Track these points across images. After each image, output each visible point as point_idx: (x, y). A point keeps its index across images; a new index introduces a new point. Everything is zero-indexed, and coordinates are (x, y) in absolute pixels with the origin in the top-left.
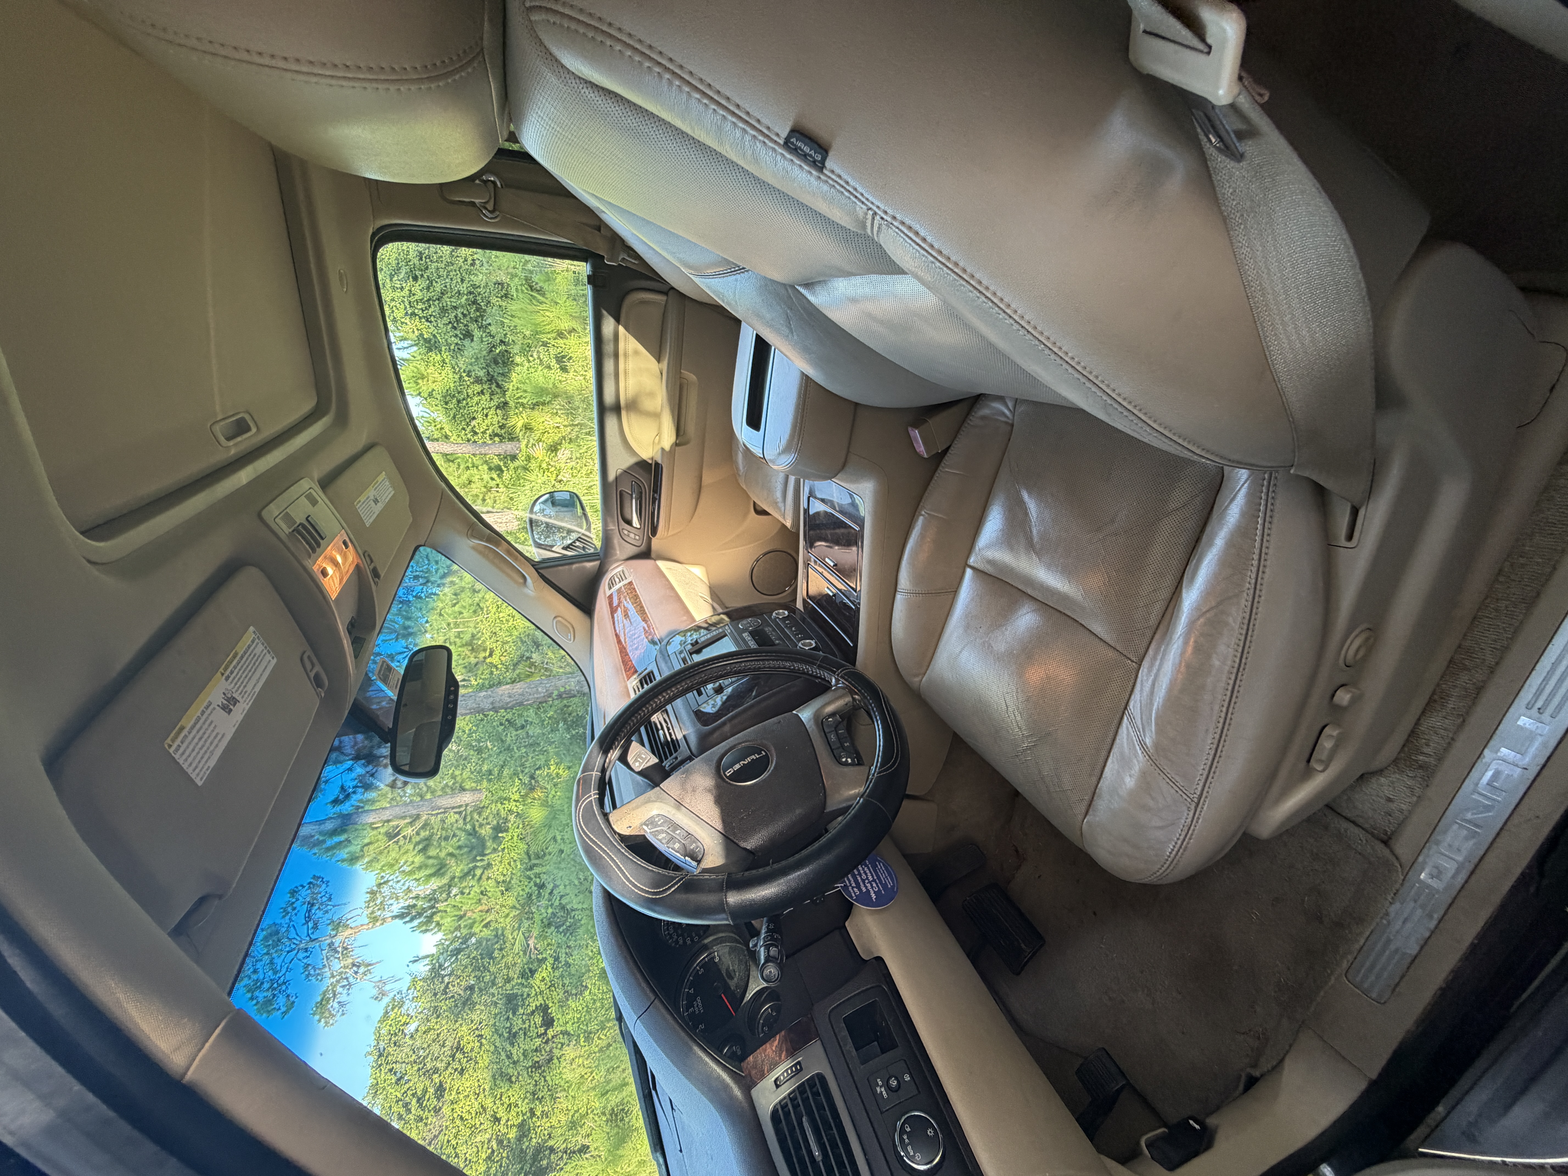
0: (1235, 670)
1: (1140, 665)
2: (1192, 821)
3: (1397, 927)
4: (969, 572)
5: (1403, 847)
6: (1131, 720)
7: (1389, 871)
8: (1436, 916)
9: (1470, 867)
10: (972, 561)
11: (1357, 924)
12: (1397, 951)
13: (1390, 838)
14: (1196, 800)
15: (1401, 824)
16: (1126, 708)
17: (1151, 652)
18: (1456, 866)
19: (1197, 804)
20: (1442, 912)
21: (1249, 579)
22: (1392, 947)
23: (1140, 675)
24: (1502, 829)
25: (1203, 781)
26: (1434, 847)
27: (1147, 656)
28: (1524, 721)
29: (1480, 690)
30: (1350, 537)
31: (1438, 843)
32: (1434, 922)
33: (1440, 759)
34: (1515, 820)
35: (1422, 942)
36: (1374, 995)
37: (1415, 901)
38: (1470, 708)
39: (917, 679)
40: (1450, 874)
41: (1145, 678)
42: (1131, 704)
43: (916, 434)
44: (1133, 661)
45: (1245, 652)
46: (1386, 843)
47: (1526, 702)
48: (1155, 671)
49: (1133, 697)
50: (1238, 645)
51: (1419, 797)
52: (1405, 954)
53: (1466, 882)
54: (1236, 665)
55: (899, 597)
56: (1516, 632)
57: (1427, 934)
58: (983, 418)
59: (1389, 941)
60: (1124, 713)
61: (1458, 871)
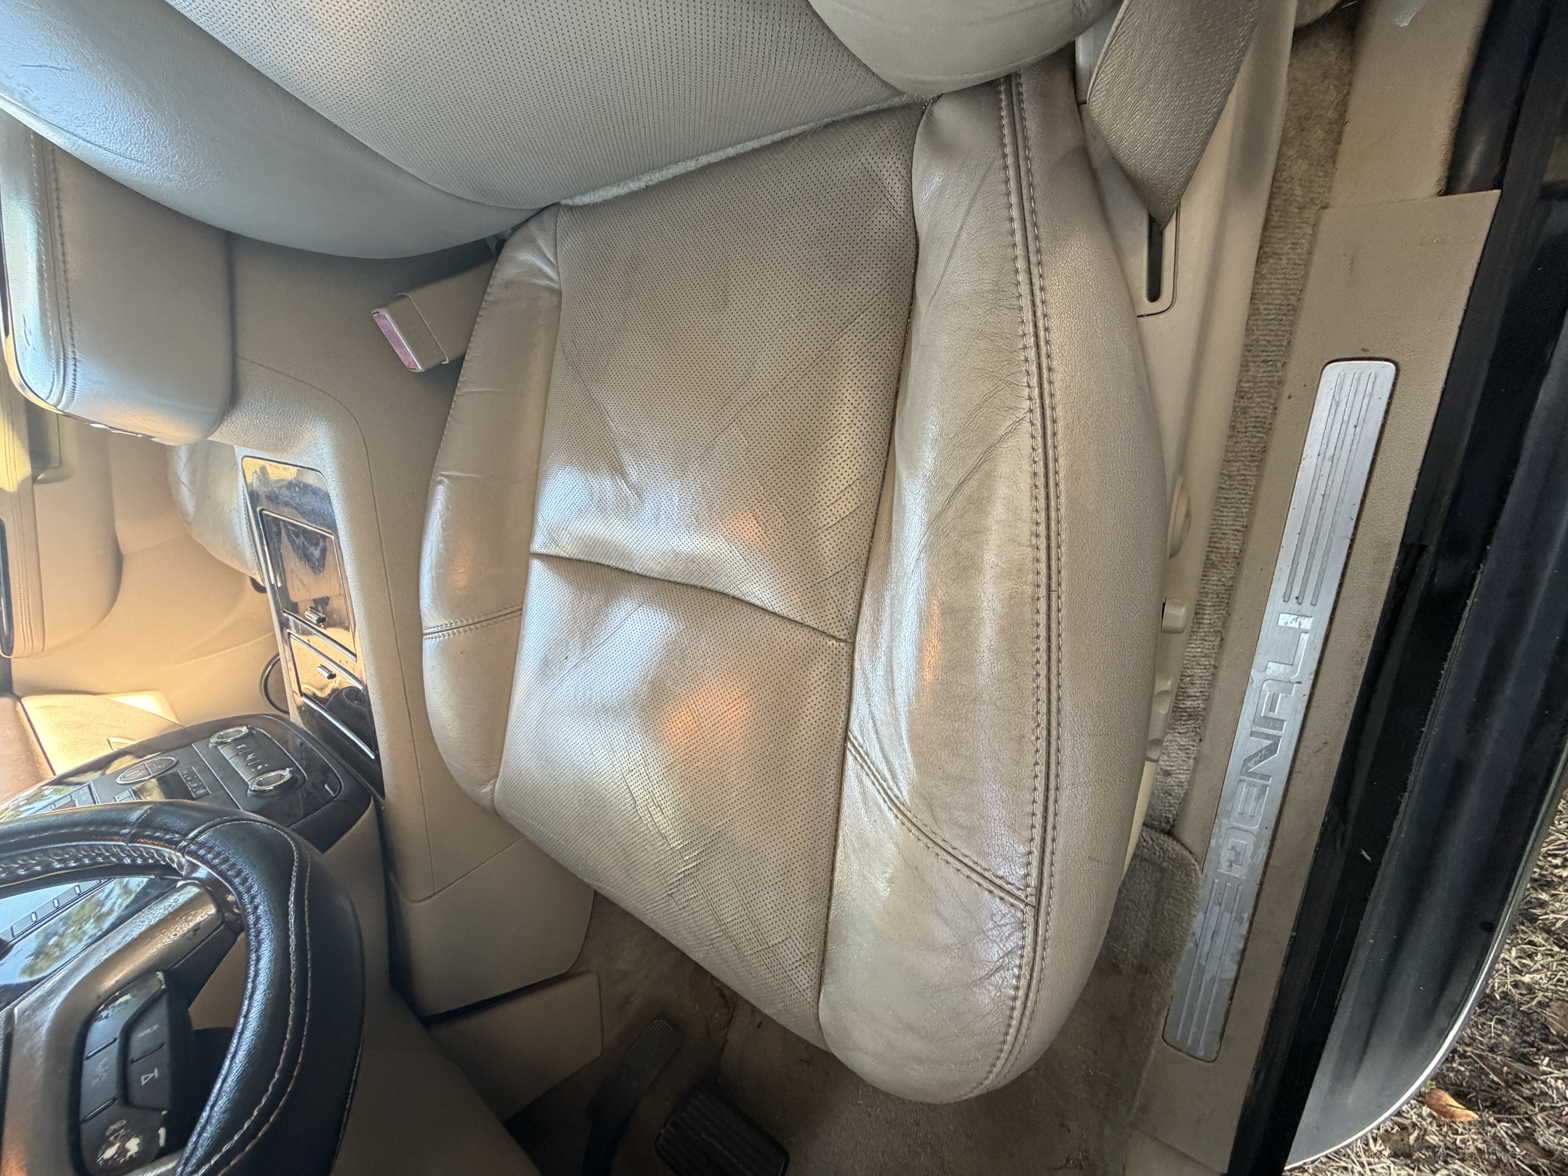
0: (1043, 592)
1: (853, 644)
2: (1035, 951)
3: (1206, 948)
4: (537, 568)
5: (1190, 834)
6: (863, 759)
7: (1188, 875)
8: (1246, 916)
9: (1268, 834)
10: (537, 546)
11: (1165, 960)
12: (1213, 979)
13: (1173, 826)
14: (1032, 900)
15: (1184, 801)
16: (846, 738)
17: (866, 610)
18: (1252, 839)
19: (1037, 910)
20: (1251, 910)
21: (1026, 391)
22: (1207, 977)
23: (857, 665)
24: (1291, 773)
25: (1036, 854)
26: (1224, 821)
27: (862, 620)
28: (1285, 619)
29: (1231, 590)
30: (1154, 294)
31: (1228, 814)
32: (1246, 926)
33: (1208, 699)
34: (1303, 757)
35: (1238, 958)
36: (1201, 1054)
37: (1220, 904)
38: (1226, 619)
39: (487, 789)
40: (1249, 854)
41: (868, 667)
42: (854, 726)
43: (386, 320)
44: (840, 640)
45: (1053, 545)
46: (1169, 833)
47: (1282, 594)
48: (884, 645)
49: (854, 712)
50: (1037, 536)
51: (1195, 758)
52: (1222, 981)
53: (1269, 857)
54: (1043, 580)
55: (428, 645)
56: (1253, 503)
57: (1241, 946)
58: (509, 284)
59: (1202, 970)
60: (845, 749)
61: (1256, 846)
